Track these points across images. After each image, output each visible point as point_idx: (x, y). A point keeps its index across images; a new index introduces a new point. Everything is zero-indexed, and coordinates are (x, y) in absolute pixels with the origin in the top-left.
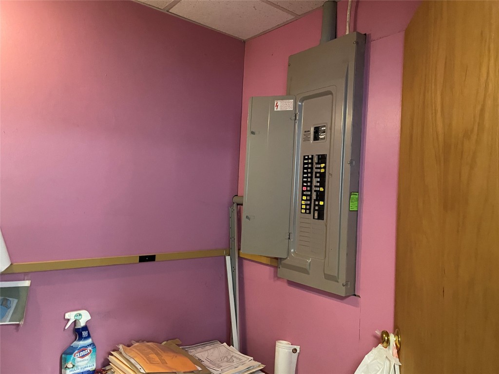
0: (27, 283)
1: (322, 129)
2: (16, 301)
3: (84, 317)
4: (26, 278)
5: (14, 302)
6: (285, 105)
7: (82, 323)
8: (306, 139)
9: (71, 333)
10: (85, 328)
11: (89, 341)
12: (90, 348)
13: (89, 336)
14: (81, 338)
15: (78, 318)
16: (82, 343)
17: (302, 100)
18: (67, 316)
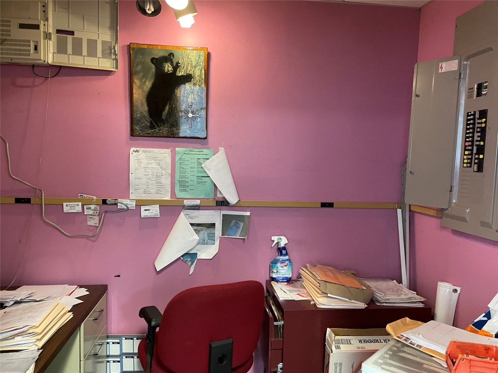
0: (248, 214)
1: (485, 85)
2: (243, 224)
3: (284, 242)
4: (248, 210)
5: (242, 225)
6: (450, 66)
7: (282, 245)
8: (469, 96)
9: (275, 250)
10: (284, 248)
11: (287, 257)
12: (287, 262)
13: (287, 254)
14: (281, 254)
15: (279, 240)
16: (282, 258)
17: (467, 59)
18: (273, 238)
